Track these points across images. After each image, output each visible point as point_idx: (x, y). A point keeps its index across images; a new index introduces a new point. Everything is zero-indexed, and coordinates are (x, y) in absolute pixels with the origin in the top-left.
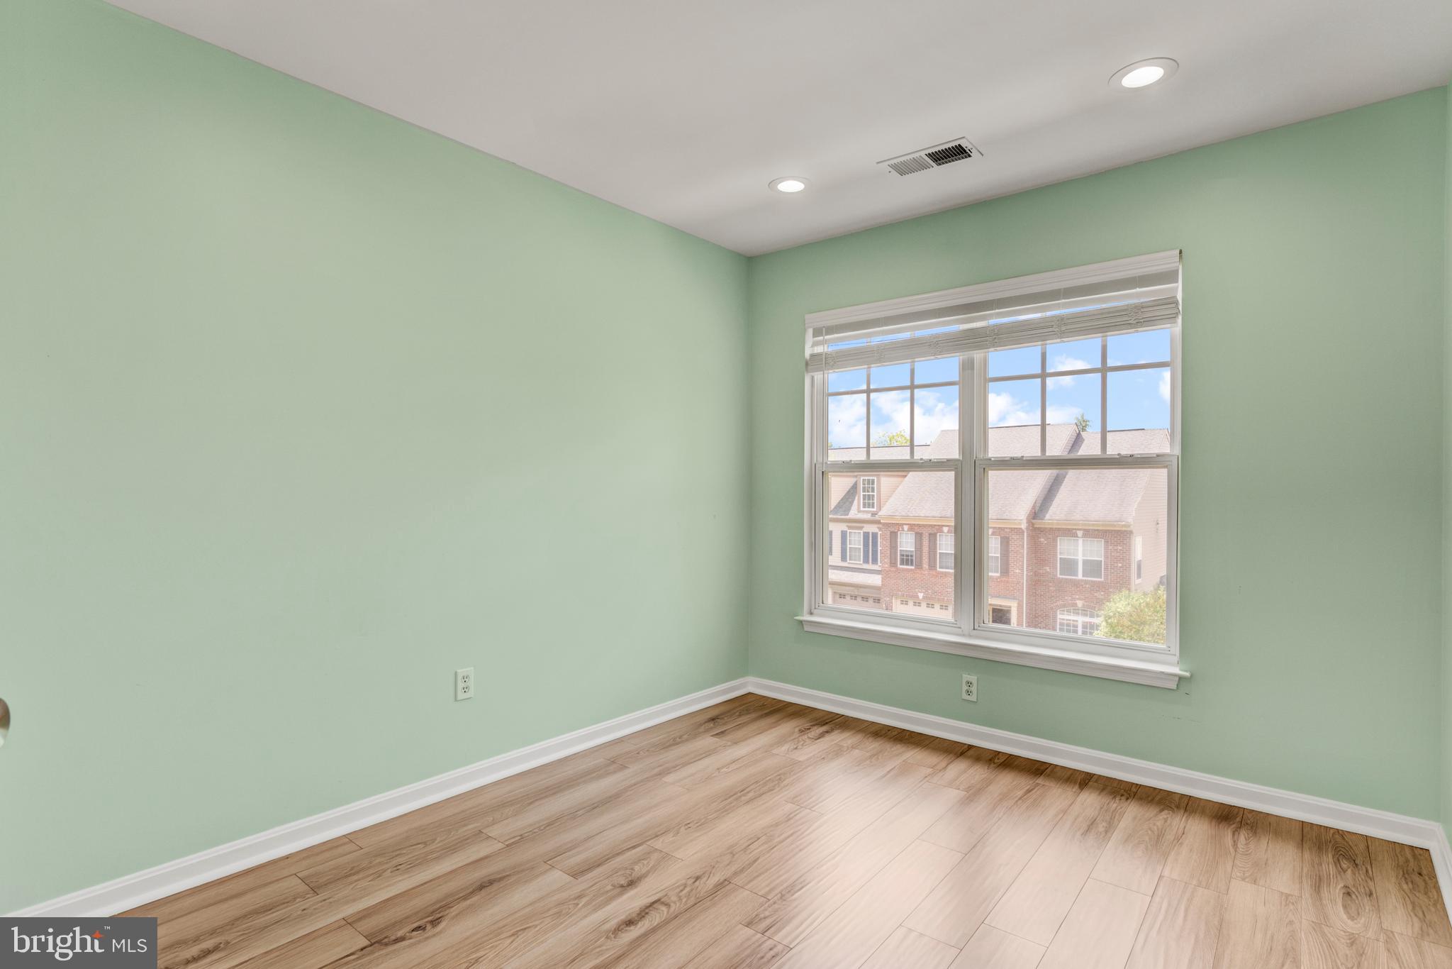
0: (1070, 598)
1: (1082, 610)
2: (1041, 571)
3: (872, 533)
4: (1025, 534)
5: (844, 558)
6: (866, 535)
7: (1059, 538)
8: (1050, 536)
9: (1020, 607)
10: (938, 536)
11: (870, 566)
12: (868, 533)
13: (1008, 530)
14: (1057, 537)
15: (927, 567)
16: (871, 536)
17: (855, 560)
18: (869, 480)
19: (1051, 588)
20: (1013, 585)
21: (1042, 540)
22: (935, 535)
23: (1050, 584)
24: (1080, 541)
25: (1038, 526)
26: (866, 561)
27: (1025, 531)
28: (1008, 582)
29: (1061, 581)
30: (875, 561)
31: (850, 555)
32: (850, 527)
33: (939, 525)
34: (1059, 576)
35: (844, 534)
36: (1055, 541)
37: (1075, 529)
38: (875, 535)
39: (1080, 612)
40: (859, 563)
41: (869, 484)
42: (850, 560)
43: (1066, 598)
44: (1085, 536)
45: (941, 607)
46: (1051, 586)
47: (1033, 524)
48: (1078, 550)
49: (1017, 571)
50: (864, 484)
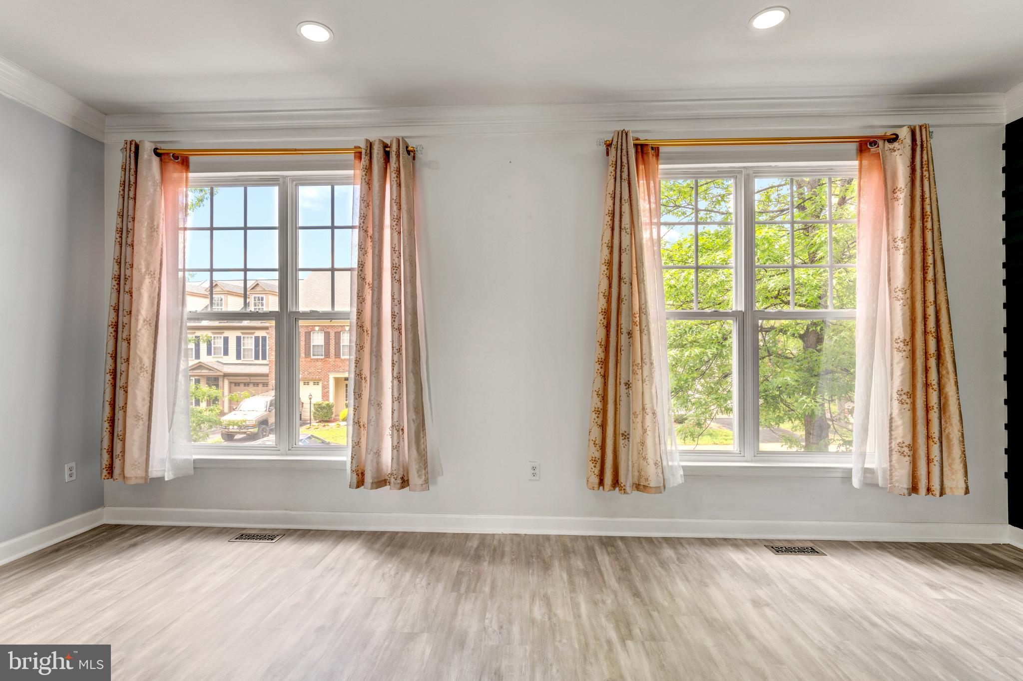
3: (262, 337)
5: (238, 357)
6: (257, 339)
10: (312, 333)
11: (261, 361)
12: (259, 337)
15: (304, 356)
16: (261, 339)
17: (248, 358)
18: (258, 297)
22: (309, 333)
26: (257, 358)
30: (264, 358)
31: (243, 355)
32: (243, 333)
33: (312, 326)
35: (238, 339)
38: (264, 338)
40: (252, 359)
41: (259, 300)
42: (244, 358)
45: (314, 384)
50: (255, 300)
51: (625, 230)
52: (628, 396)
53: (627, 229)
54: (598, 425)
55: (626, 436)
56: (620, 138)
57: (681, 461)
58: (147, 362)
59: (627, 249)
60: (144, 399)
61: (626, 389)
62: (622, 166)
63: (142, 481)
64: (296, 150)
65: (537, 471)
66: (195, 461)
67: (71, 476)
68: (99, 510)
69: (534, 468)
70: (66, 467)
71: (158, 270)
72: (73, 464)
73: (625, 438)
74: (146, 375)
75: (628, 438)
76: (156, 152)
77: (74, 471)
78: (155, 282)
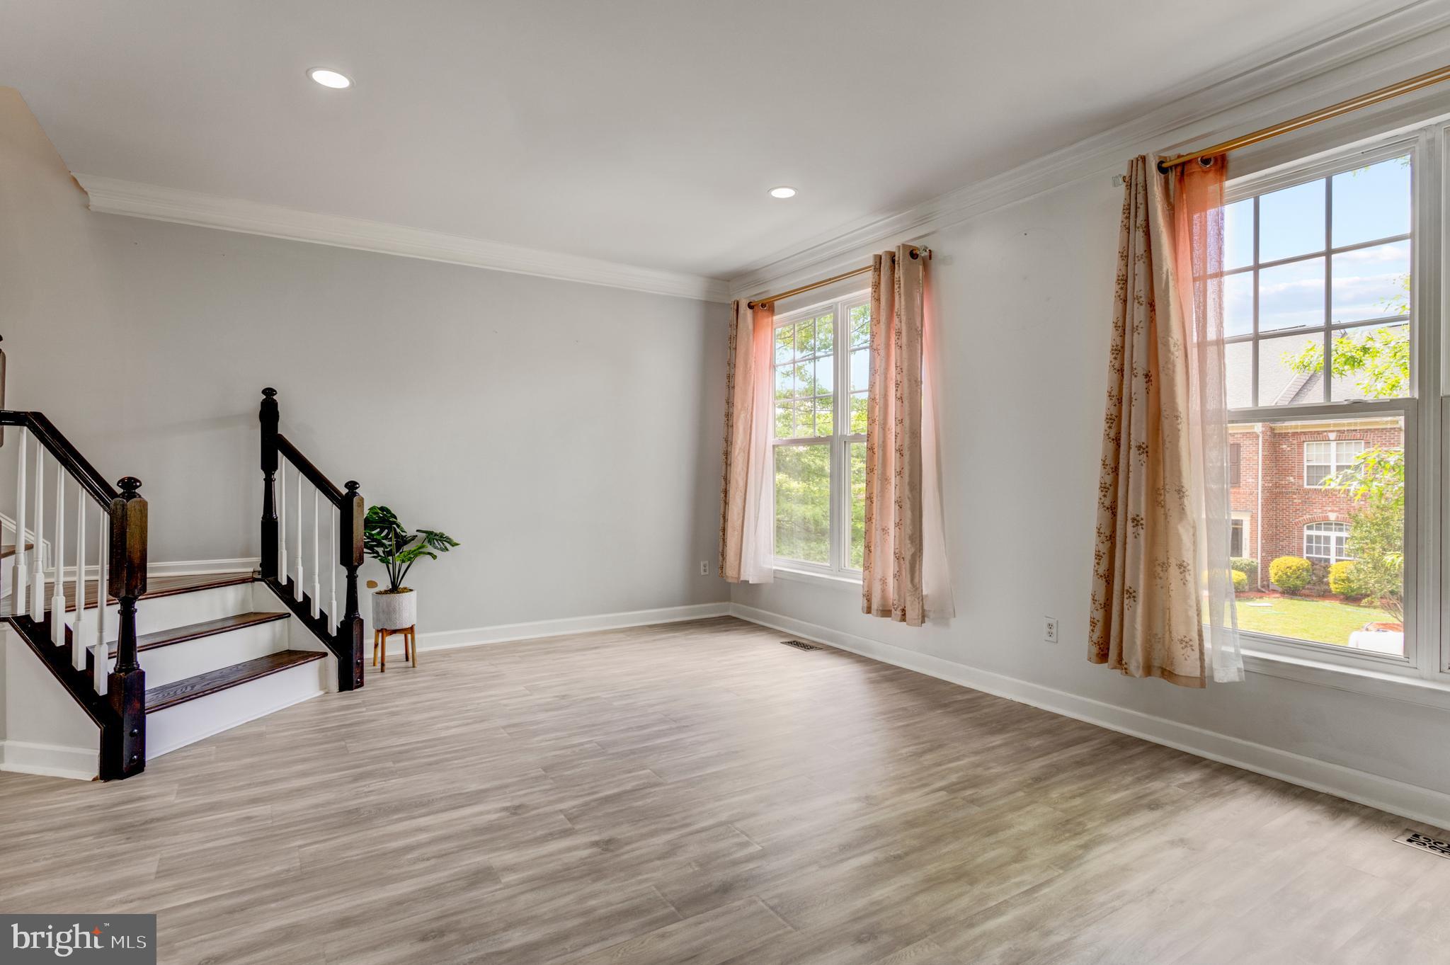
0: (1320, 511)
1: (1336, 524)
2: (1283, 482)
4: (1260, 439)
7: (1305, 443)
8: (1295, 442)
9: (1253, 518)
13: (1239, 436)
14: (1304, 441)
19: (1295, 501)
20: (1244, 496)
21: (1284, 446)
23: (1294, 496)
24: (1333, 444)
25: (1278, 432)
27: (1261, 435)
28: (1239, 493)
29: (1308, 491)
34: (1306, 486)
36: (1300, 445)
37: (1326, 431)
39: (1333, 526)
43: (1315, 510)
44: (1338, 439)
46: (1295, 498)
47: (1272, 429)
48: (1330, 455)
49: (1250, 480)
51: (1138, 299)
52: (1136, 537)
53: (1141, 297)
54: (1098, 574)
55: (1131, 593)
56: (1134, 168)
57: (1242, 647)
58: (741, 484)
59: (1140, 326)
60: (739, 514)
61: (1134, 527)
62: (1136, 208)
63: (736, 581)
64: (830, 279)
65: (1054, 630)
66: (775, 571)
67: (705, 571)
68: (727, 603)
69: (1050, 626)
70: (702, 564)
71: (751, 406)
72: (707, 562)
73: (1130, 597)
74: (741, 494)
75: (1134, 597)
76: (750, 306)
77: (707, 568)
78: (748, 416)
